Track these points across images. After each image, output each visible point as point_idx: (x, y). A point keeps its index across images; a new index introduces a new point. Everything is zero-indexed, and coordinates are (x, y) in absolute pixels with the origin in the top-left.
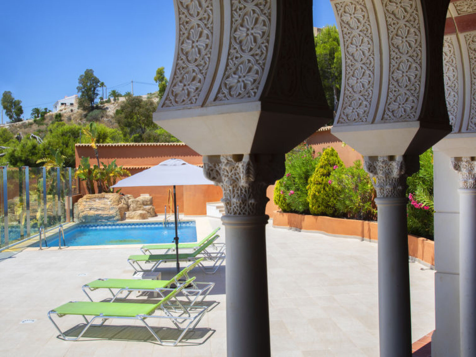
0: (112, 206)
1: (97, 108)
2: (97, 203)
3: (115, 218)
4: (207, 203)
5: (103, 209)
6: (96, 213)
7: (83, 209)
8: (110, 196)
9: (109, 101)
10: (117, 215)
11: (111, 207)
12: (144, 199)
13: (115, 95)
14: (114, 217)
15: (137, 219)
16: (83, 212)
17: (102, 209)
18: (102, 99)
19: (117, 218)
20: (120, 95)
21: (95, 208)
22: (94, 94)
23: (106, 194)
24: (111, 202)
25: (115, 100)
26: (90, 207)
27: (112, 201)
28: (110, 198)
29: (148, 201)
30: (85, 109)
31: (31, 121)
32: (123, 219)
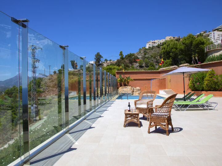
0: (130, 90)
1: (101, 64)
2: (125, 89)
4: (159, 90)
5: (127, 91)
6: (125, 92)
8: (128, 87)
9: (104, 63)
13: (106, 60)
14: (131, 94)
15: (137, 95)
16: (121, 92)
18: (102, 62)
20: (107, 61)
22: (100, 60)
25: (106, 62)
26: (123, 91)
27: (130, 88)
29: (139, 89)
30: (97, 65)
31: (80, 69)
32: (133, 95)
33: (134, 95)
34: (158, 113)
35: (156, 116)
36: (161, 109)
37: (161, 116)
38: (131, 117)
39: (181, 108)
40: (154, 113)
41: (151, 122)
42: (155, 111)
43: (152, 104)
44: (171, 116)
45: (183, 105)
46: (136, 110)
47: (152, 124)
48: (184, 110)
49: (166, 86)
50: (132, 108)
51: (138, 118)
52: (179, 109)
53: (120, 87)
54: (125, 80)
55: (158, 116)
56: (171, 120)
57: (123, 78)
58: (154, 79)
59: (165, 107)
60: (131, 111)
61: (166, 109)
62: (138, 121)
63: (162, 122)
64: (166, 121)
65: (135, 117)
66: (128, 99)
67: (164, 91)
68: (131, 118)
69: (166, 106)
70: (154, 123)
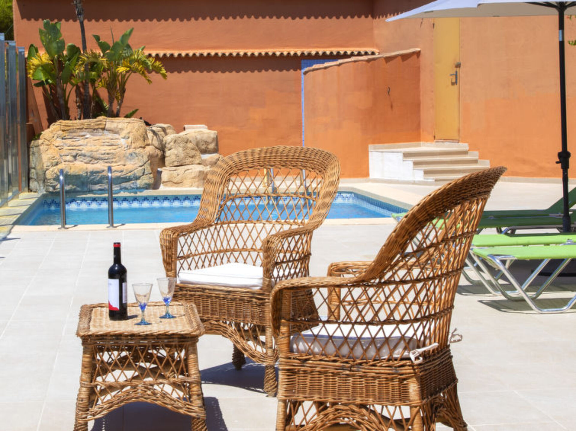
0: (131, 150)
2: (90, 143)
3: (139, 182)
4: (371, 147)
5: (106, 158)
6: (91, 167)
7: (58, 156)
8: (120, 126)
10: (144, 173)
11: (129, 152)
12: (199, 137)
14: (137, 178)
15: (191, 186)
16: (57, 164)
17: (107, 156)
19: (145, 180)
21: (88, 154)
23: (109, 119)
24: (130, 140)
26: (74, 153)
27: (131, 135)
28: (122, 129)
29: (210, 140)
32: (155, 185)
33: (163, 190)
34: (346, 329)
35: (331, 349)
36: (371, 291)
37: (372, 353)
38: (129, 367)
39: (535, 286)
40: (316, 330)
41: (296, 404)
42: (323, 313)
43: (306, 257)
44: (454, 348)
45: (555, 263)
46: (177, 308)
47: (298, 419)
48: (564, 302)
49: (426, 115)
50: (142, 291)
51: (193, 371)
52: (519, 292)
53: (51, 120)
54: (93, 66)
55: (345, 350)
56: (454, 380)
57: (74, 50)
58: (325, 57)
59: (402, 273)
60: (131, 311)
61: (411, 296)
62: (188, 399)
63: (380, 400)
64: (413, 388)
65: (166, 363)
66: (111, 222)
67: (407, 155)
68: (130, 374)
69: (416, 272)
70: (321, 406)
